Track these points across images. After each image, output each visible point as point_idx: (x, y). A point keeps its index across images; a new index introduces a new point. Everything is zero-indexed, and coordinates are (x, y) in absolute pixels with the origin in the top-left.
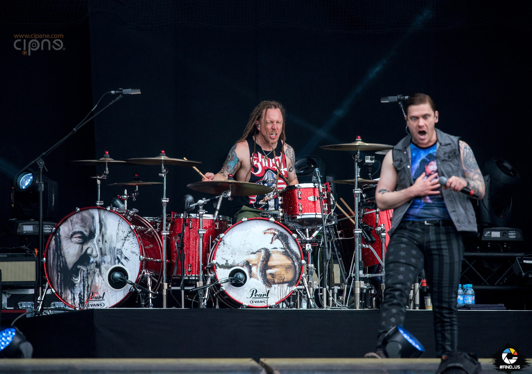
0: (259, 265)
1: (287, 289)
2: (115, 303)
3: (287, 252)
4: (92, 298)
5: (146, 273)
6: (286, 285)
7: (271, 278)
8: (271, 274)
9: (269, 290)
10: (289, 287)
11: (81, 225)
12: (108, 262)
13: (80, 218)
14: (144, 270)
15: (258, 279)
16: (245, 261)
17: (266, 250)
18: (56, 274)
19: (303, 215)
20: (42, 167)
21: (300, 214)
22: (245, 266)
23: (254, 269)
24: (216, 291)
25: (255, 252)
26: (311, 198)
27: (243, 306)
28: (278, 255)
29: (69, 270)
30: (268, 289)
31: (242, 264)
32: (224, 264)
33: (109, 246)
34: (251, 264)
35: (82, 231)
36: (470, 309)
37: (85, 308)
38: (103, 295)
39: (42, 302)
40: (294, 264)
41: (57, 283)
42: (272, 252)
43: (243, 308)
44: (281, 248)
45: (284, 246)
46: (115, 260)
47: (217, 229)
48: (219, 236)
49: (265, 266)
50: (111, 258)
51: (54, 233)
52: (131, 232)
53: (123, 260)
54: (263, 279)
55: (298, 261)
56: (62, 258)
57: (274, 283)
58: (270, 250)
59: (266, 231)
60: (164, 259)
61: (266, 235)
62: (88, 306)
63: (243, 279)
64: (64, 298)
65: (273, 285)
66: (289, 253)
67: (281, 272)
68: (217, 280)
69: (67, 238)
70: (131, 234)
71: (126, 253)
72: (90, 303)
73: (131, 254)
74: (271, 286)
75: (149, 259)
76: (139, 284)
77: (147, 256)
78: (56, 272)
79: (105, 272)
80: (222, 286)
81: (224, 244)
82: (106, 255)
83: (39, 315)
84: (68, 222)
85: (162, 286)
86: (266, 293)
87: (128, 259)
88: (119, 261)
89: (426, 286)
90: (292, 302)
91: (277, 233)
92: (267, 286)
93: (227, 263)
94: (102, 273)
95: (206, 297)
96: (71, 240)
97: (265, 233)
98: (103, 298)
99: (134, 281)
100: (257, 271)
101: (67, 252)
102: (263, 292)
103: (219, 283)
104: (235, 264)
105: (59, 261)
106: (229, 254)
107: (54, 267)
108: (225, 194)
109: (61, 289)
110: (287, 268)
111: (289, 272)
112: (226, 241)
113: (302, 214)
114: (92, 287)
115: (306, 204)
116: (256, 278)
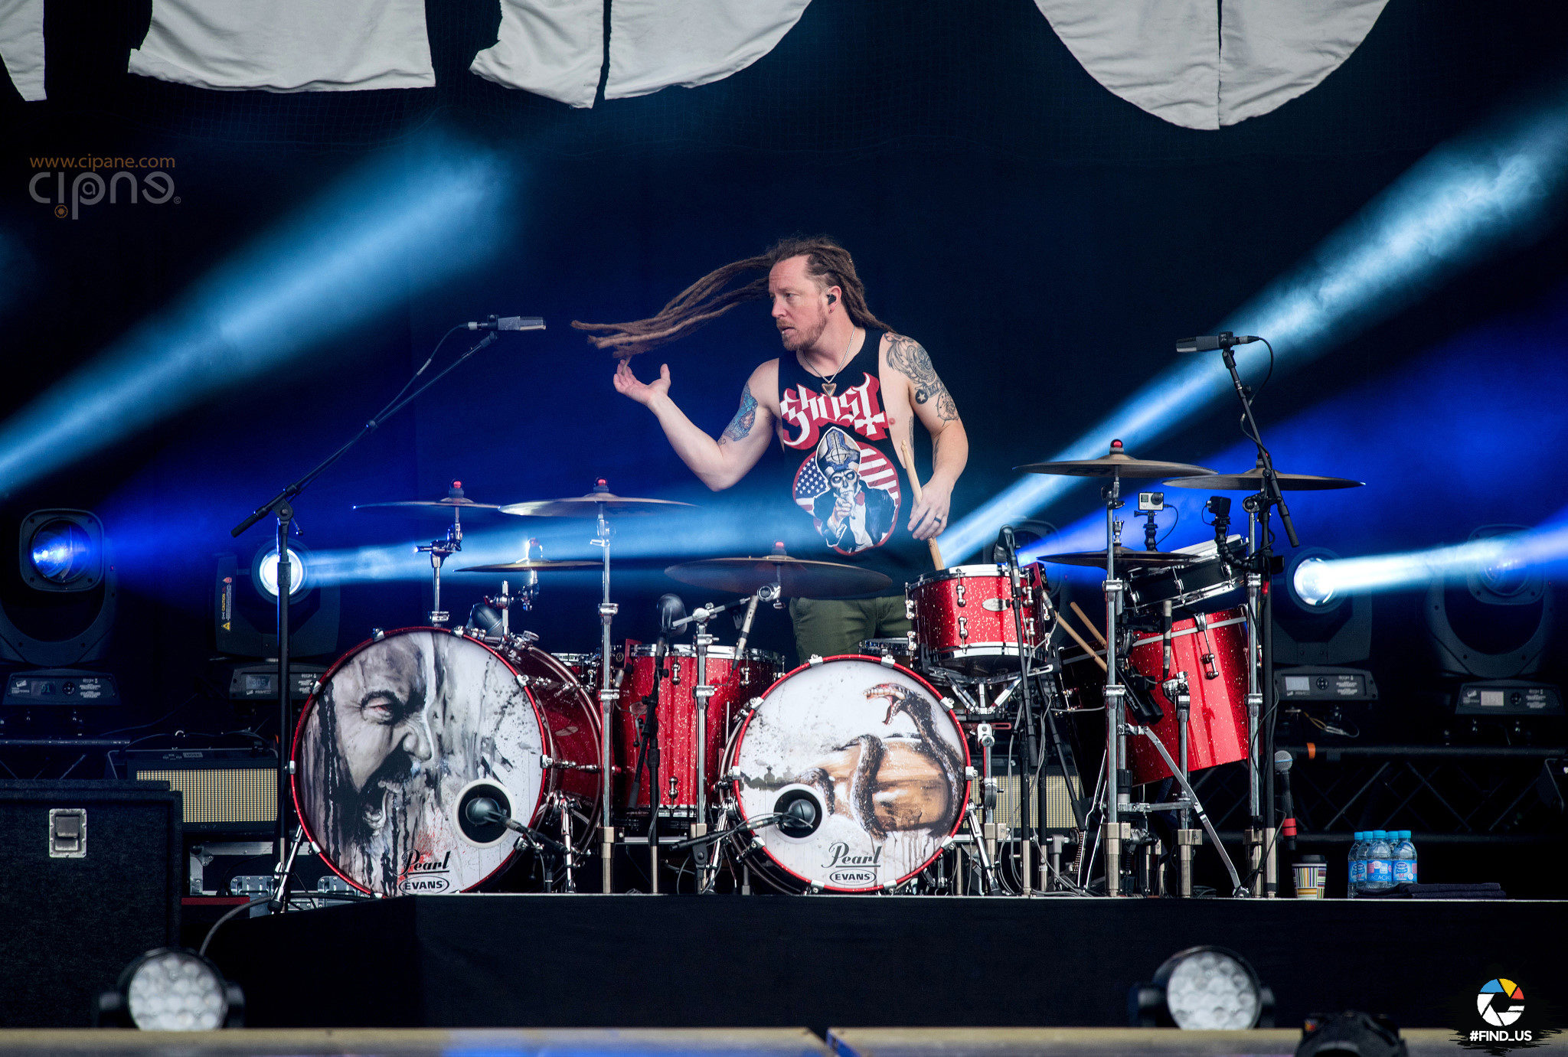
0: (855, 779)
1: (928, 842)
2: (477, 881)
3: (929, 746)
4: (415, 868)
5: (556, 802)
6: (923, 833)
7: (887, 815)
8: (884, 803)
9: (879, 845)
10: (931, 839)
11: (389, 674)
12: (458, 773)
13: (385, 657)
14: (551, 794)
15: (851, 817)
16: (818, 770)
17: (874, 742)
18: (323, 803)
19: (969, 647)
20: (288, 523)
21: (961, 646)
22: (816, 784)
23: (840, 790)
24: (743, 848)
25: (843, 745)
26: (991, 604)
27: (812, 888)
28: (904, 753)
29: (356, 793)
30: (877, 844)
31: (810, 778)
32: (762, 778)
33: (461, 729)
34: (831, 778)
35: (390, 690)
36: (1411, 898)
37: (399, 894)
38: (444, 858)
39: (286, 876)
40: (947, 778)
41: (326, 827)
42: (889, 745)
43: (813, 893)
44: (913, 736)
45: (918, 730)
46: (476, 766)
47: (745, 685)
48: (750, 704)
49: (870, 784)
50: (466, 761)
51: (318, 697)
52: (518, 693)
53: (497, 768)
54: (863, 818)
55: (956, 769)
56: (338, 761)
57: (894, 828)
58: (882, 741)
59: (872, 691)
60: (606, 765)
61: (872, 700)
62: (406, 889)
63: (812, 816)
64: (343, 866)
65: (889, 834)
66: (934, 748)
67: (912, 798)
68: (743, 818)
69: (351, 710)
70: (518, 699)
71: (505, 749)
72: (412, 879)
73: (519, 751)
74: (886, 836)
75: (567, 763)
76: (538, 831)
77: (560, 756)
78: (322, 797)
79: (449, 799)
80: (758, 836)
81: (761, 724)
82: (452, 752)
83: (277, 911)
84: (354, 667)
85: (600, 835)
86: (872, 853)
87: (512, 763)
88: (487, 770)
89: (1295, 836)
90: (942, 878)
91: (901, 695)
92: (876, 834)
93: (769, 775)
94: (443, 801)
95: (715, 865)
96: (362, 714)
97: (868, 696)
98: (444, 867)
99: (525, 824)
100: (848, 797)
101: (352, 745)
102: (863, 851)
103: (749, 826)
104: (792, 778)
105: (331, 768)
106: (775, 752)
107: (317, 785)
108: (764, 592)
109: (336, 843)
110: (927, 788)
111: (933, 799)
112: (767, 717)
113: (966, 646)
114: (417, 839)
115: (977, 619)
116: (847, 813)
